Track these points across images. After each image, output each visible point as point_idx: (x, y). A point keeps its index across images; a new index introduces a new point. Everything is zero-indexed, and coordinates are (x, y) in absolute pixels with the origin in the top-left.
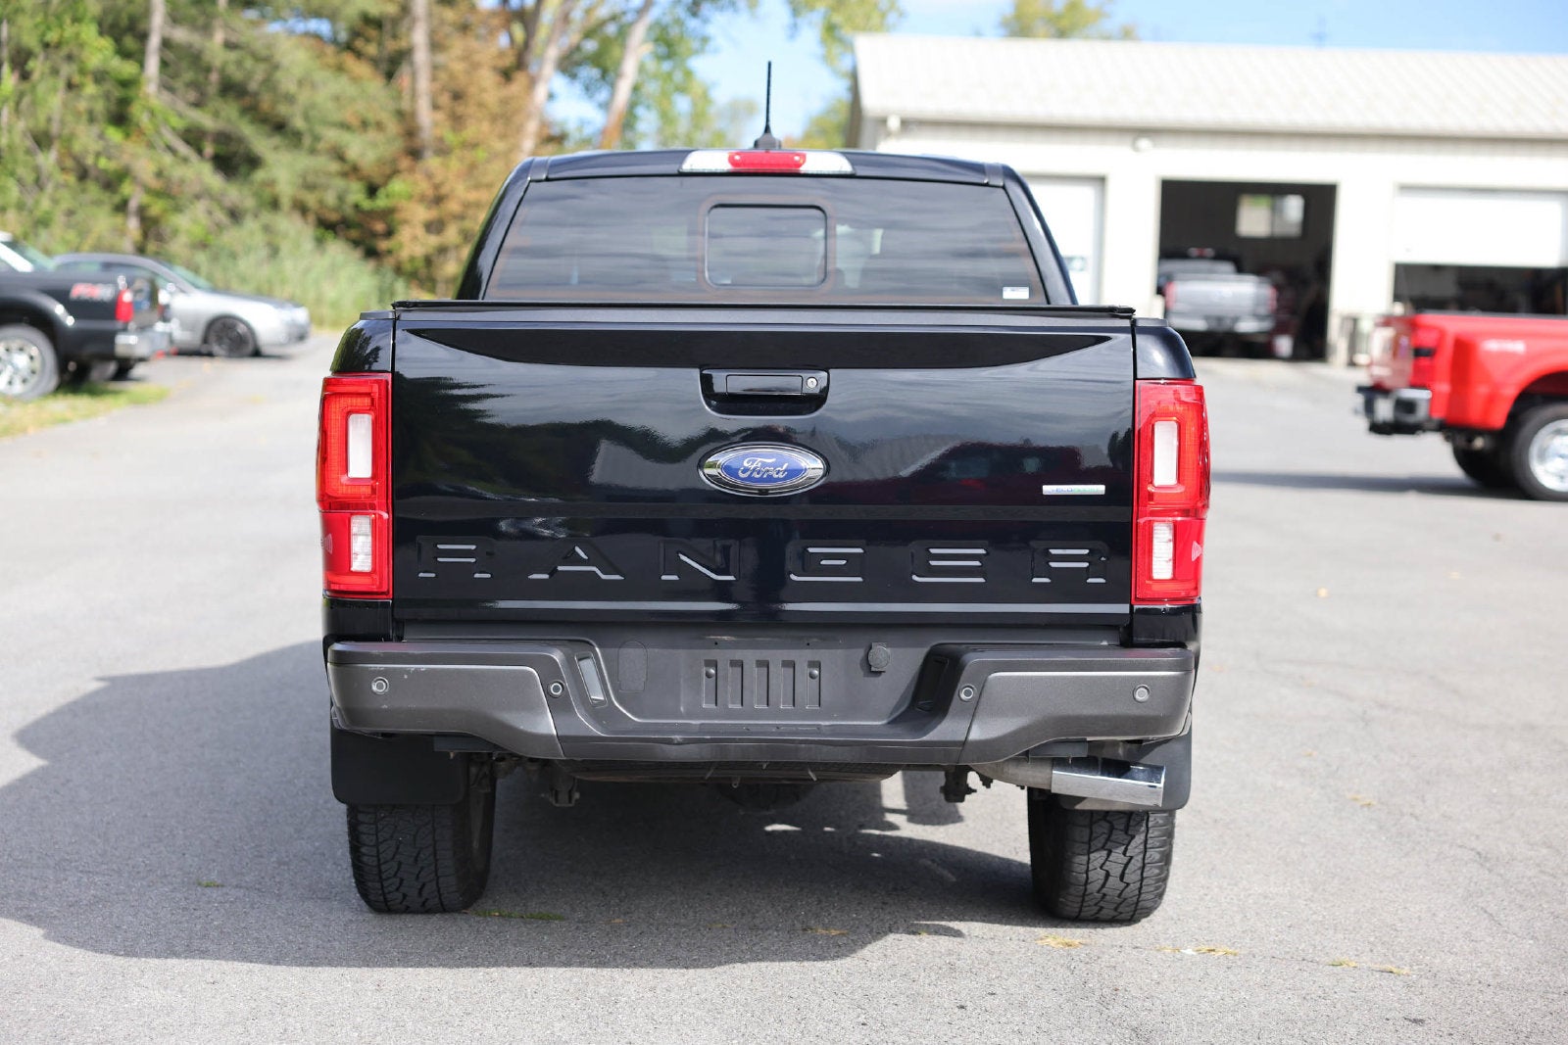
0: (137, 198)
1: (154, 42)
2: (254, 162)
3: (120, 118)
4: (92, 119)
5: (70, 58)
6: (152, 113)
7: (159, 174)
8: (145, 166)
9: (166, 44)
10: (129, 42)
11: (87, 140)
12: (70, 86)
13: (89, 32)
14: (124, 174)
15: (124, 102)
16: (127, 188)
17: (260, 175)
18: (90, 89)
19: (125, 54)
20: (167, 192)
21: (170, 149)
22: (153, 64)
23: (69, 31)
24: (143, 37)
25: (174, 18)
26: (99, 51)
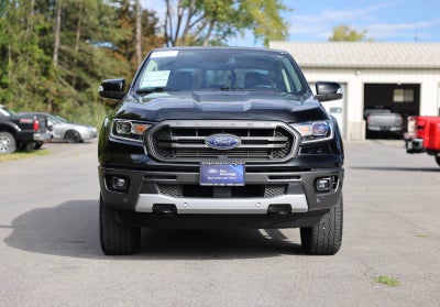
0: (51, 98)
1: (56, 50)
2: (87, 86)
3: (45, 73)
4: (37, 74)
5: (30, 56)
6: (56, 72)
7: (58, 91)
8: (53, 88)
9: (60, 50)
10: (48, 50)
11: (35, 81)
12: (30, 64)
13: (36, 47)
14: (47, 91)
15: (47, 69)
16: (47, 95)
17: (88, 90)
18: (36, 65)
19: (47, 54)
20: (60, 96)
21: (61, 83)
22: (56, 57)
23: (30, 47)
24: (53, 49)
25: (62, 43)
26: (39, 53)
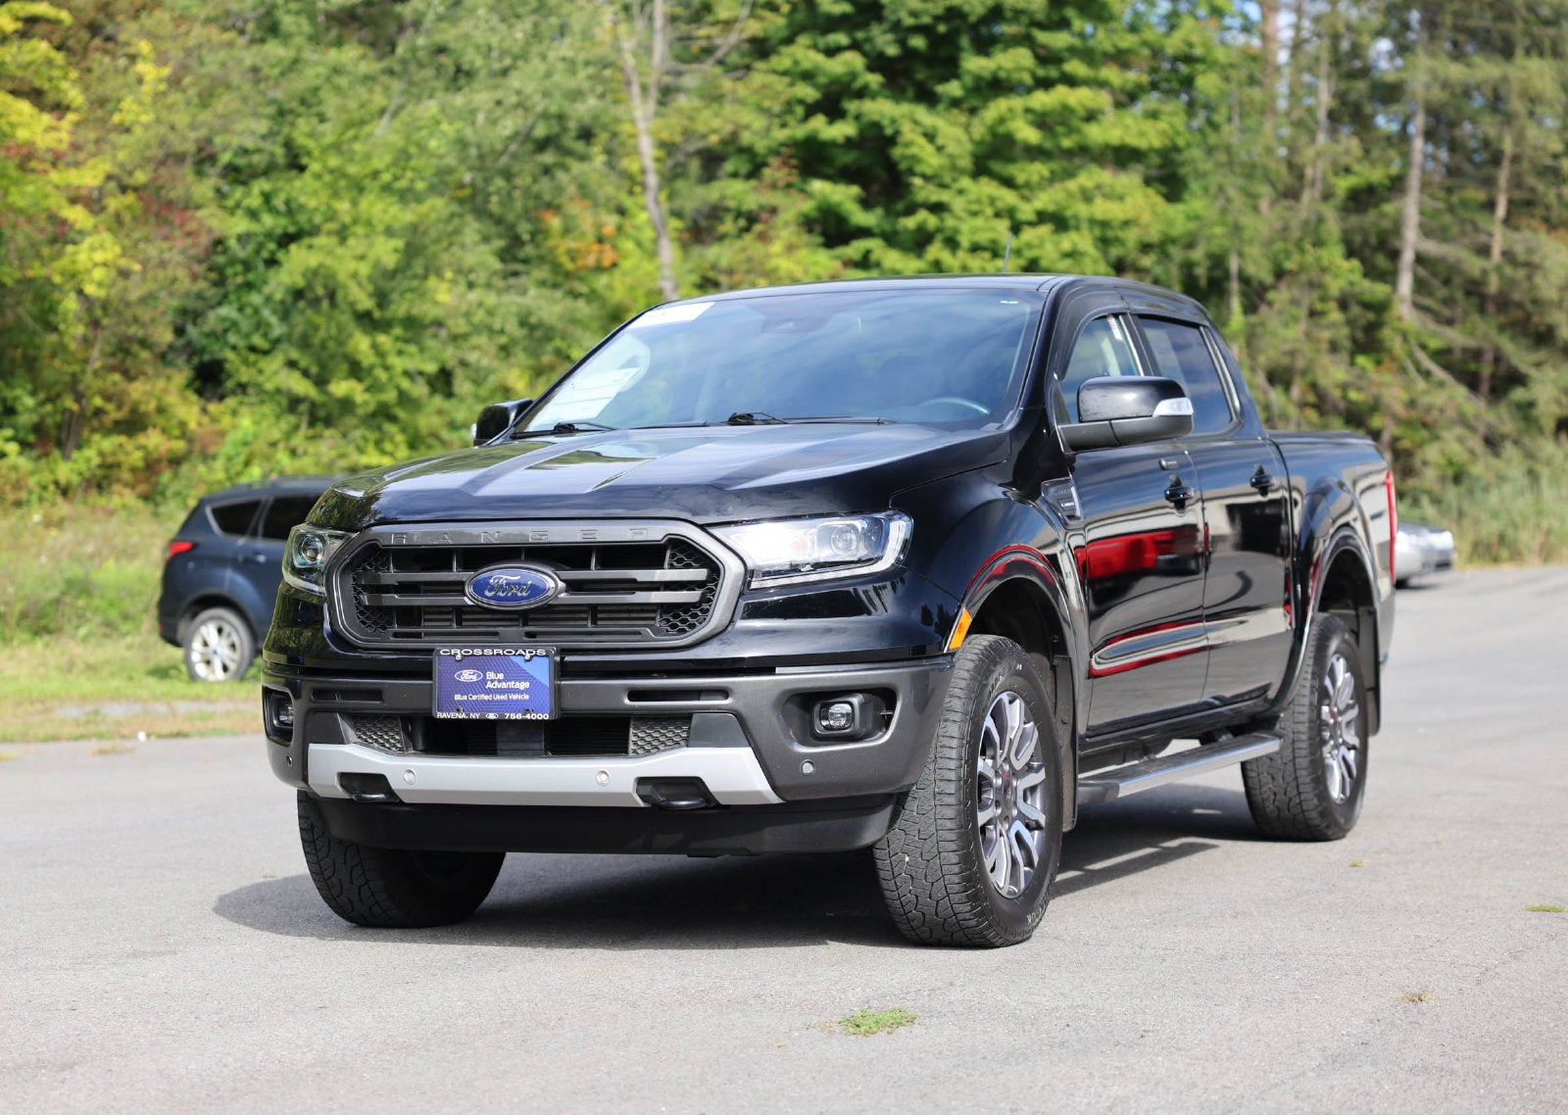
0: (1391, 430)
1: (1408, 257)
2: (1517, 379)
3: (1367, 340)
4: (1334, 347)
5: (1312, 285)
6: (1405, 338)
7: (1412, 404)
8: (1395, 395)
9: (1420, 259)
10: (1381, 261)
11: (1334, 373)
12: (1313, 314)
13: (1333, 254)
14: (1375, 406)
15: (1372, 328)
16: (1376, 422)
17: (1518, 394)
18: (1335, 316)
19: (1371, 272)
20: (1426, 425)
21: (1426, 374)
22: (1405, 284)
23: (1311, 254)
24: (1394, 255)
25: (1426, 232)
26: (1345, 273)
